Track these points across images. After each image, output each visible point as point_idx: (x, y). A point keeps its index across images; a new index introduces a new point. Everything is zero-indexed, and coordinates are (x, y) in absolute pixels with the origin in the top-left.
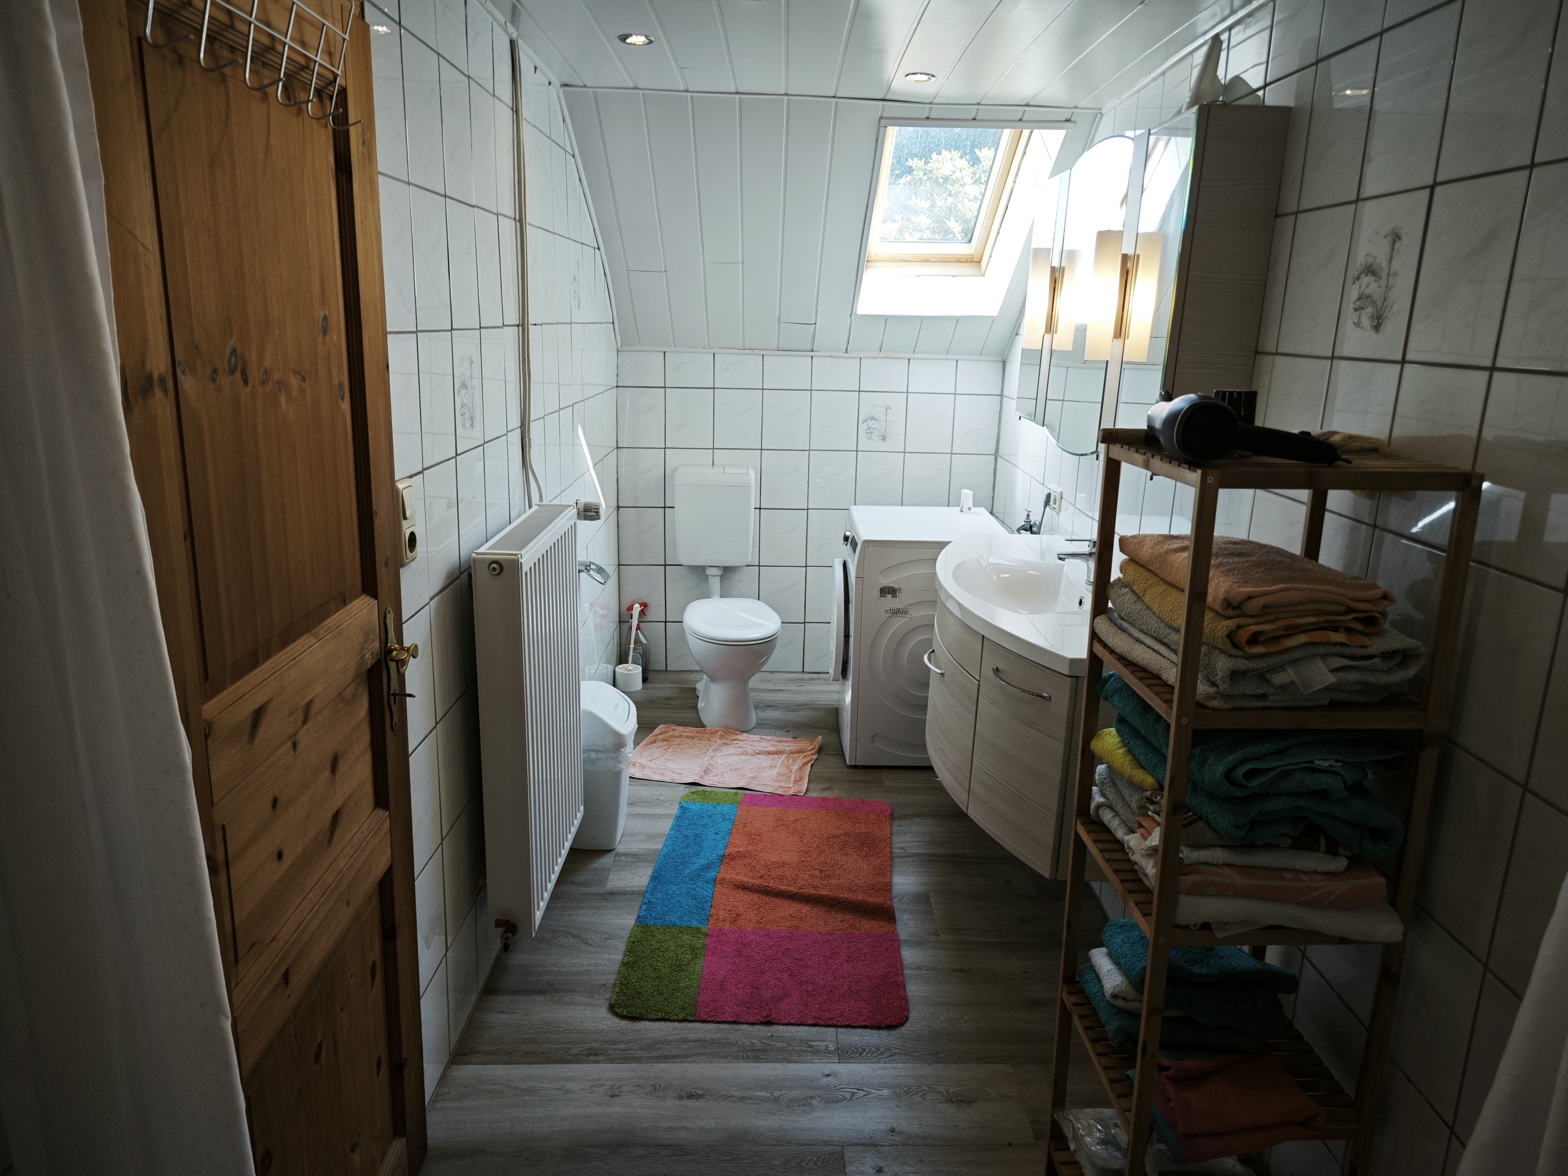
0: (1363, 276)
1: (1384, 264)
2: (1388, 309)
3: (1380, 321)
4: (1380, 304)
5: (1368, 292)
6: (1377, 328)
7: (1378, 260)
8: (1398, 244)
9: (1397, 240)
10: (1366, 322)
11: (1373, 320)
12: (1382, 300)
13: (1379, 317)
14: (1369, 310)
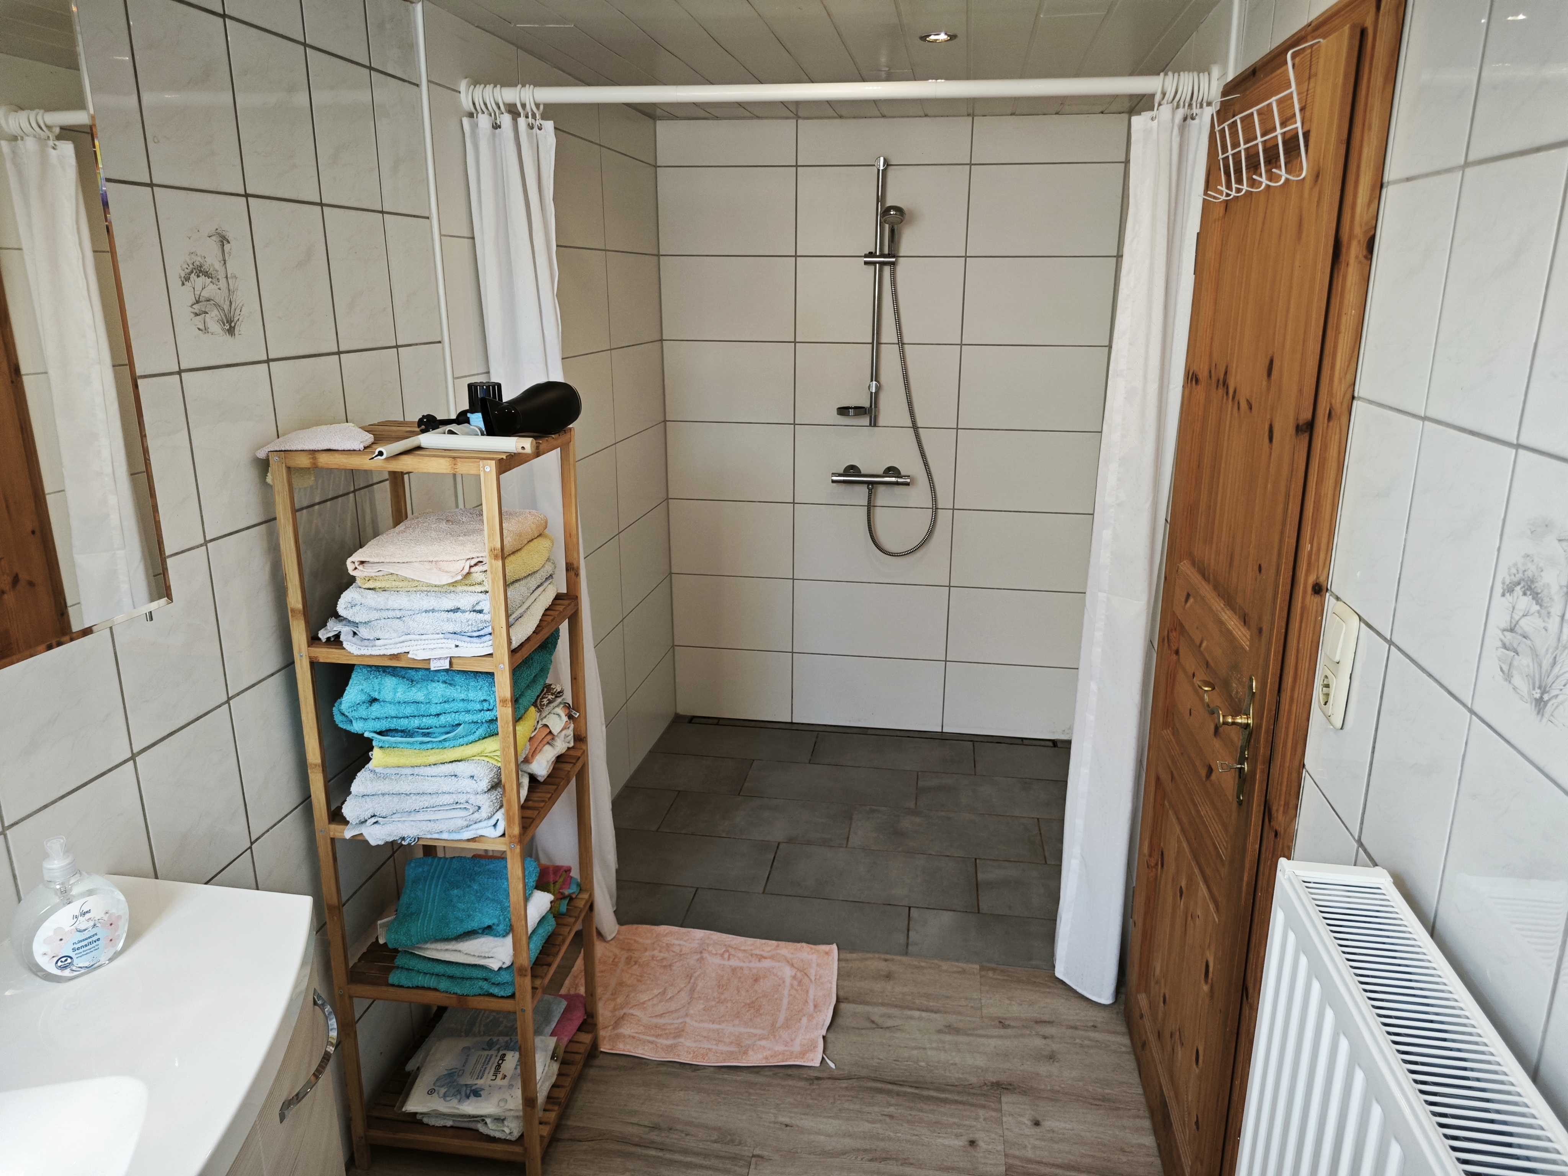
0: (193, 276)
1: (218, 266)
2: (238, 312)
3: (233, 325)
4: (226, 308)
5: (205, 294)
6: (231, 331)
7: (209, 260)
8: (227, 247)
9: (225, 242)
10: (215, 327)
11: (224, 325)
12: (228, 303)
13: (230, 321)
14: (214, 314)
